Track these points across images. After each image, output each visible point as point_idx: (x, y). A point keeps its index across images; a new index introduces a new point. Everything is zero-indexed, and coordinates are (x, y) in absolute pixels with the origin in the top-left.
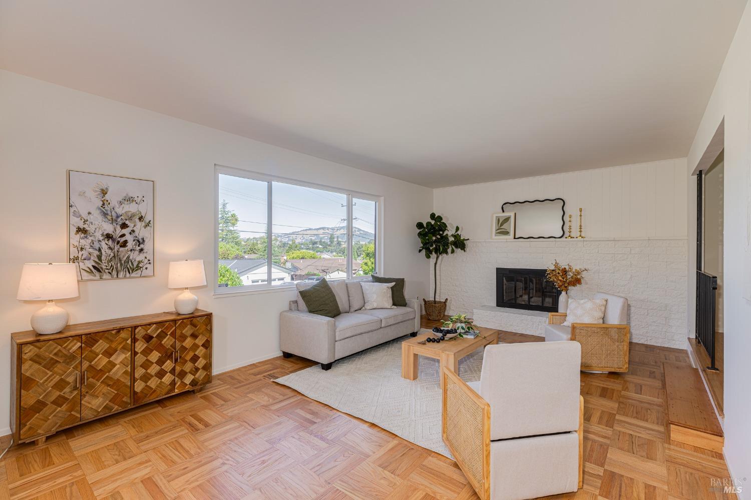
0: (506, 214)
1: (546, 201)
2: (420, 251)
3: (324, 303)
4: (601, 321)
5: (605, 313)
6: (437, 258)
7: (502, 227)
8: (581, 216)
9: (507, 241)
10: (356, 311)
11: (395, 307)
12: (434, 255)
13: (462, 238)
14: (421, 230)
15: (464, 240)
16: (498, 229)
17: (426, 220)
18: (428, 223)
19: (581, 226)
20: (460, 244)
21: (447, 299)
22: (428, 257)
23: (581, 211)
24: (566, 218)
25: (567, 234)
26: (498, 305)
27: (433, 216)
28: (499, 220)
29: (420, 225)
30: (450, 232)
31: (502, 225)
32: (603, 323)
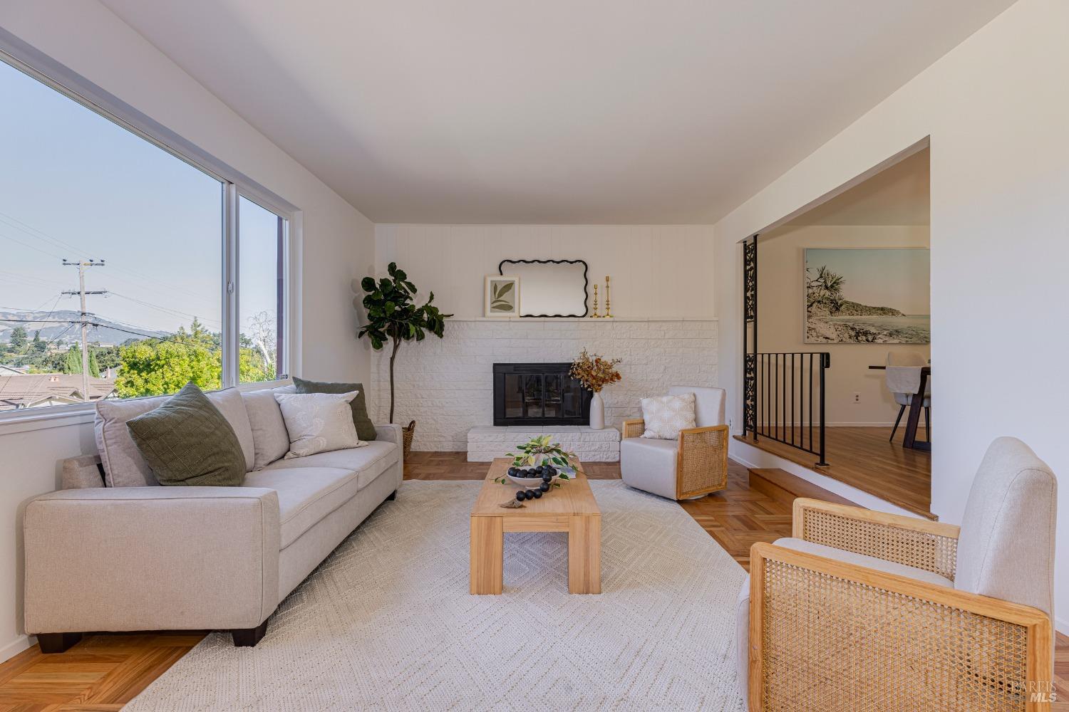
0: (507, 278)
1: (563, 263)
2: (361, 334)
3: (215, 450)
4: (694, 424)
5: (696, 412)
6: (396, 347)
7: (500, 299)
8: (608, 287)
9: (510, 321)
10: (271, 463)
11: (366, 443)
12: (389, 344)
13: (440, 313)
14: (371, 293)
15: (443, 316)
16: (494, 302)
17: (380, 274)
18: (384, 282)
19: (608, 301)
20: (436, 324)
21: (413, 422)
22: (378, 346)
23: (607, 281)
24: (590, 289)
25: (591, 312)
26: (496, 424)
27: (392, 267)
28: (495, 288)
29: (368, 283)
30: (417, 302)
31: (500, 295)
32: (697, 426)
